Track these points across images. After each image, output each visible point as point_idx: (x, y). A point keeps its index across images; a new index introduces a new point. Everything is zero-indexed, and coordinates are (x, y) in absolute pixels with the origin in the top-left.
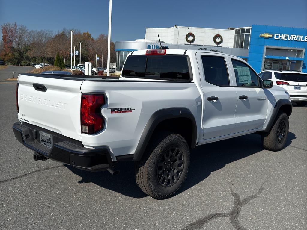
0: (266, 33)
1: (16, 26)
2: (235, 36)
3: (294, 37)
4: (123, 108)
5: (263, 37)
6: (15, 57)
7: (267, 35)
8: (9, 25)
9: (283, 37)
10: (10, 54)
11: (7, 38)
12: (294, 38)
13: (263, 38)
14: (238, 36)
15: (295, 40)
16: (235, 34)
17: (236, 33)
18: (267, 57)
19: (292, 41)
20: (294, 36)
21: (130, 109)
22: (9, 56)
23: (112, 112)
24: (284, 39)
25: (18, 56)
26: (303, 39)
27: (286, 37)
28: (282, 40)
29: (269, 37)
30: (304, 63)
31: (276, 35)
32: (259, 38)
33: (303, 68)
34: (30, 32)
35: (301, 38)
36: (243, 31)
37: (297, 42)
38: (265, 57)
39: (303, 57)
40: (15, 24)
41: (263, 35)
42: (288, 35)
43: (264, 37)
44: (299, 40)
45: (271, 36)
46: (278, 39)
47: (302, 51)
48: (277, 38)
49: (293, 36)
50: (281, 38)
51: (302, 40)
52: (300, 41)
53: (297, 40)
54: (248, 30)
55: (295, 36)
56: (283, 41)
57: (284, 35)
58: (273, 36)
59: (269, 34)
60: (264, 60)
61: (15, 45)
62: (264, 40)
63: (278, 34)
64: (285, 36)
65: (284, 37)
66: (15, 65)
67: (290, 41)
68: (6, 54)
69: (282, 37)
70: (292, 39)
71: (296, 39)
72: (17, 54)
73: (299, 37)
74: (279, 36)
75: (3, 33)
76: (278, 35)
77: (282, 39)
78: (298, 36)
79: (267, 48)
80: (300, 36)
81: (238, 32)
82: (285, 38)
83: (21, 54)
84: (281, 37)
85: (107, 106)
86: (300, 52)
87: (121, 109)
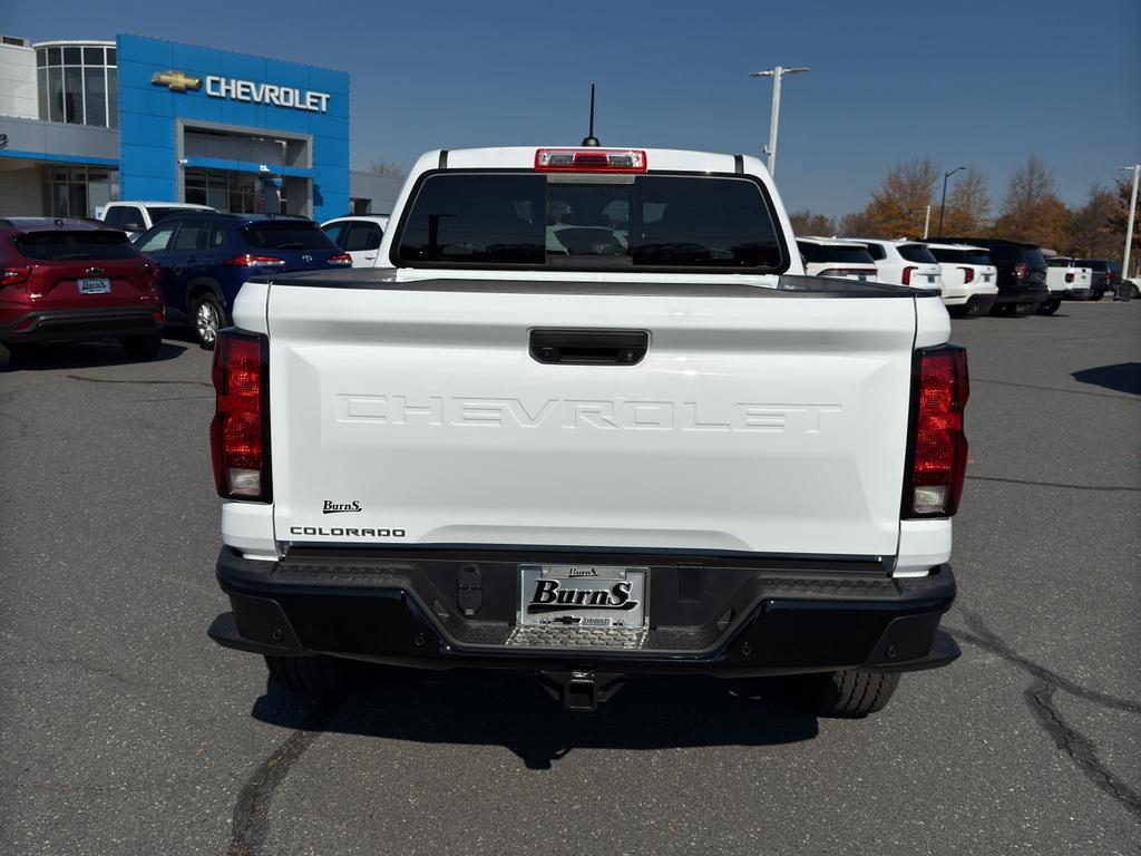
0: (176, 70)
2: (41, 74)
3: (272, 91)
5: (165, 85)
7: (181, 80)
9: (236, 88)
12: (273, 95)
13: (165, 89)
14: (55, 74)
15: (276, 102)
16: (39, 65)
17: (40, 62)
18: (193, 164)
19: (267, 104)
20: (272, 87)
24: (240, 97)
26: (302, 100)
27: (247, 90)
28: (233, 99)
29: (189, 87)
30: (316, 188)
31: (213, 82)
32: (153, 88)
33: (315, 204)
35: (294, 99)
36: (72, 54)
37: (282, 110)
38: (186, 161)
39: (310, 166)
41: (164, 78)
42: (252, 85)
43: (171, 86)
44: (291, 104)
45: (194, 82)
46: (221, 98)
47: (303, 142)
48: (218, 94)
49: (268, 87)
50: (228, 91)
51: (297, 105)
52: (293, 108)
53: (283, 103)
54: (94, 55)
55: (276, 88)
56: (238, 104)
57: (240, 83)
58: (201, 84)
59: (186, 76)
60: (181, 176)
62: (171, 95)
63: (217, 79)
64: (243, 86)
65: (240, 90)
67: (261, 107)
69: (233, 88)
70: (267, 101)
71: (278, 98)
73: (286, 93)
74: (223, 87)
76: (218, 82)
77: (233, 96)
78: (283, 89)
79: (188, 130)
80: (290, 90)
81: (48, 57)
82: (243, 93)
84: (228, 88)
86: (296, 145)
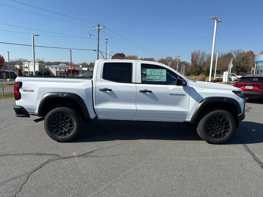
1: (199, 52)
4: (29, 90)
6: (197, 71)
8: (196, 52)
10: (194, 69)
11: (194, 60)
21: (33, 90)
22: (194, 71)
23: (24, 91)
25: (199, 70)
34: (208, 55)
40: (199, 51)
61: (198, 63)
66: (196, 75)
68: (192, 69)
72: (198, 69)
75: (192, 57)
83: (201, 68)
85: (22, 88)
87: (28, 90)
